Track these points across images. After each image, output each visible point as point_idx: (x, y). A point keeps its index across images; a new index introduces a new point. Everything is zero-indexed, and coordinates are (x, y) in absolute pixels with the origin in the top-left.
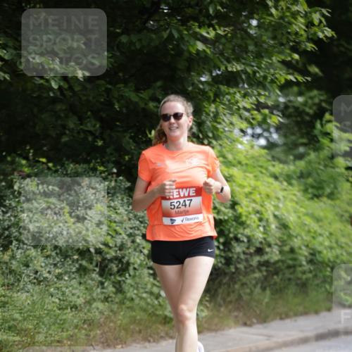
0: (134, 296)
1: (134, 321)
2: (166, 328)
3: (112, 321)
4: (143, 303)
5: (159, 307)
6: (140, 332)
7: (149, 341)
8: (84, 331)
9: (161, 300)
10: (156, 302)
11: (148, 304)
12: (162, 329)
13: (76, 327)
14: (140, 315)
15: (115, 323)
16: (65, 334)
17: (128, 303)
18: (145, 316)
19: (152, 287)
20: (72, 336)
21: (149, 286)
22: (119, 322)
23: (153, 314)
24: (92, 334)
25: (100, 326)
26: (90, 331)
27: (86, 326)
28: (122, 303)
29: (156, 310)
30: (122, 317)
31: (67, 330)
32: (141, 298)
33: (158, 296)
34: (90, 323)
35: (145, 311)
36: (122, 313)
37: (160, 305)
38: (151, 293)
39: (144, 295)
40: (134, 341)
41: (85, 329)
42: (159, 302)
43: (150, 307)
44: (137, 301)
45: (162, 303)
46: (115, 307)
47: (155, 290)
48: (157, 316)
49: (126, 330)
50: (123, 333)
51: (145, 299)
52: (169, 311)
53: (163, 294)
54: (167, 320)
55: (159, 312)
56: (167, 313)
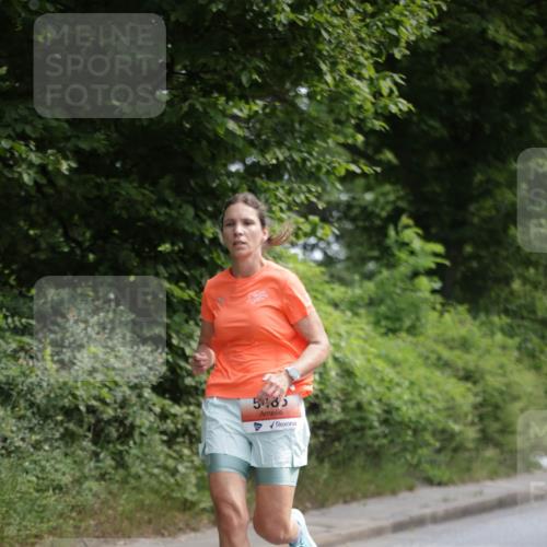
0: (141, 473)
1: (141, 506)
2: (187, 516)
3: (110, 508)
4: (154, 482)
5: (176, 488)
6: (150, 522)
7: (163, 535)
8: (71, 522)
9: (178, 477)
10: (172, 480)
11: (161, 483)
12: (180, 518)
13: (61, 515)
14: (149, 499)
15: (114, 509)
16: (45, 526)
17: (133, 482)
18: (157, 500)
19: (166, 460)
20: (55, 529)
21: (162, 457)
22: (120, 509)
23: (168, 498)
24: (83, 525)
25: (94, 514)
26: (81, 521)
27: (74, 514)
28: (125, 481)
29: (173, 491)
30: (125, 502)
31: (49, 521)
32: (152, 475)
33: (174, 472)
34: (81, 510)
35: (157, 492)
36: (125, 496)
37: (178, 484)
38: (165, 468)
39: (156, 471)
41: (74, 519)
42: (176, 480)
43: (163, 486)
44: (146, 479)
45: (180, 482)
46: (115, 487)
47: (171, 463)
48: (174, 499)
49: (130, 519)
50: (126, 524)
51: (157, 476)
52: (191, 492)
53: (181, 468)
54: (187, 506)
55: (176, 495)
56: (187, 495)
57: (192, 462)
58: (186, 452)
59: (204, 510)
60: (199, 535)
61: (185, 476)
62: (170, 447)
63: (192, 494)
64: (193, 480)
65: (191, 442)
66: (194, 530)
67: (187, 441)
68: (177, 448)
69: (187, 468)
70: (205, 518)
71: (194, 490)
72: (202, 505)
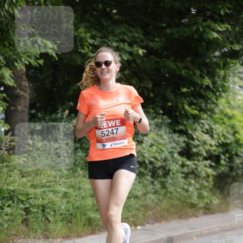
0: (172, 191)
1: (172, 206)
2: (193, 210)
3: (159, 206)
4: (178, 195)
5: (188, 198)
6: (176, 213)
7: (182, 219)
8: (142, 212)
9: (189, 193)
10: (186, 194)
11: (181, 195)
12: (190, 211)
13: (137, 209)
14: (176, 202)
15: (161, 207)
16: (130, 214)
17: (169, 195)
18: (180, 203)
19: (184, 185)
20: (134, 215)
21: (182, 184)
22: (163, 207)
23: (185, 202)
24: (147, 214)
25: (152, 209)
26: (146, 212)
27: (143, 209)
28: (165, 195)
29: (187, 199)
30: (165, 204)
31: (132, 211)
32: (177, 192)
33: (187, 191)
34: (146, 207)
35: (179, 199)
36: (165, 201)
37: (189, 196)
38: (183, 189)
39: (179, 190)
40: (173, 218)
41: (142, 211)
42: (188, 195)
43: (182, 197)
44: (174, 194)
46: (161, 197)
47: (186, 187)
48: (187, 203)
49: (168, 211)
50: (166, 213)
51: (179, 192)
53: (191, 189)
54: (193, 206)
55: (188, 201)
56: (193, 201)
57: (195, 186)
58: (193, 182)
59: (200, 208)
60: (198, 219)
61: (192, 192)
62: (185, 179)
63: (195, 200)
64: (196, 194)
65: (195, 178)
66: (196, 216)
67: (193, 177)
68: (188, 180)
69: (193, 189)
70: (201, 212)
71: (196, 199)
72: (200, 206)
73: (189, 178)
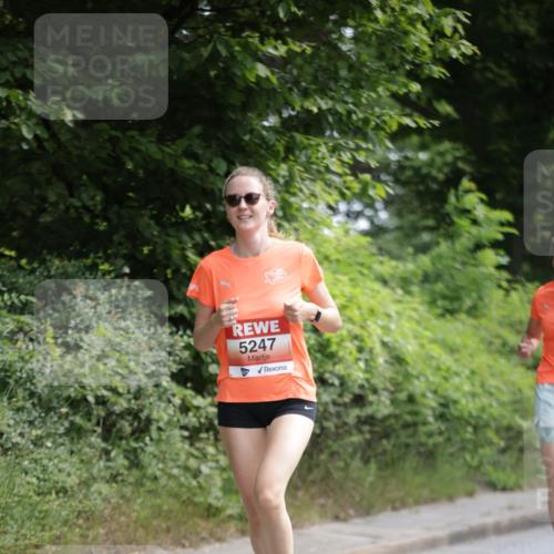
0: (158, 473)
1: (158, 512)
2: (211, 524)
3: (123, 514)
4: (172, 484)
5: (198, 491)
6: (168, 530)
7: (184, 546)
8: (77, 530)
9: (201, 480)
10: (194, 483)
11: (181, 485)
12: (203, 526)
13: (65, 522)
14: (168, 504)
15: (128, 516)
16: (47, 535)
17: (148, 484)
18: (176, 506)
19: (187, 459)
20: (58, 538)
21: (183, 456)
22: (134, 515)
23: (190, 502)
24: (91, 534)
25: (104, 521)
26: (88, 529)
27: (81, 521)
28: (139, 484)
29: (195, 495)
30: (140, 507)
31: (51, 529)
32: (171, 476)
33: (196, 474)
34: (88, 516)
35: (176, 496)
36: (139, 501)
37: (200, 487)
38: (186, 468)
39: (175, 471)
40: (160, 545)
41: (80, 527)
42: (198, 482)
43: (184, 489)
44: (163, 481)
45: (204, 484)
46: (128, 491)
47: (193, 463)
48: (195, 504)
49: (145, 527)
50: (141, 532)
51: (176, 478)
52: (215, 496)
53: (205, 469)
54: (211, 512)
55: (199, 499)
56: (211, 500)
57: (217, 461)
58: (211, 450)
59: (231, 517)
60: (225, 545)
61: (209, 477)
62: (192, 445)
63: (217, 499)
64: (219, 483)
65: (216, 439)
66: (220, 540)
67: (212, 438)
68: (198, 445)
69: (211, 468)
70: (232, 527)
71: (220, 494)
72: (229, 512)
73: (200, 440)
